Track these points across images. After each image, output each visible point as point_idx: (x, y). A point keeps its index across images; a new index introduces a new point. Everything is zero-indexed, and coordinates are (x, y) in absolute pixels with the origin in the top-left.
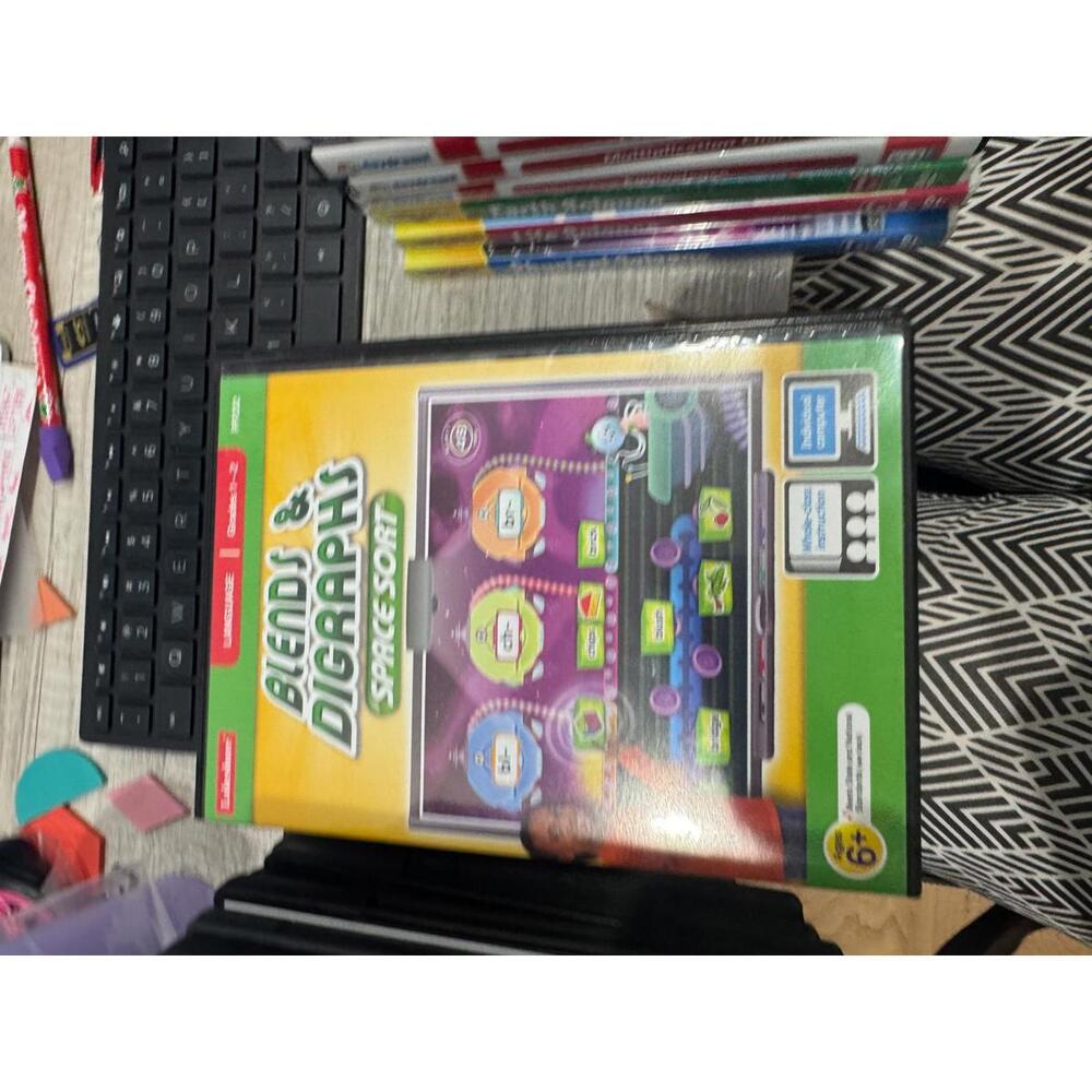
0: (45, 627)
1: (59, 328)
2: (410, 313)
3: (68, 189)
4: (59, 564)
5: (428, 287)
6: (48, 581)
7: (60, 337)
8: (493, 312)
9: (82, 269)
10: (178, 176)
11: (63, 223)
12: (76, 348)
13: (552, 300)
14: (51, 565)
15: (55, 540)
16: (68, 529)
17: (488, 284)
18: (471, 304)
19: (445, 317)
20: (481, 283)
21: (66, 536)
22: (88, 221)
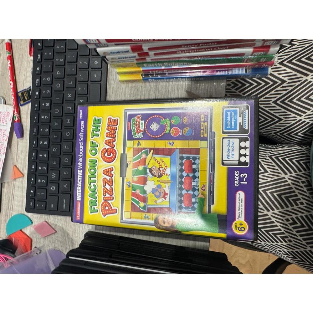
0: (15, 179)
1: (20, 94)
2: (120, 92)
4: (19, 161)
5: (125, 85)
6: (16, 166)
8: (143, 92)
9: (26, 78)
10: (55, 52)
13: (160, 89)
14: (17, 161)
16: (22, 151)
17: (142, 85)
18: (137, 90)
19: (130, 94)
20: (140, 84)
21: (21, 153)
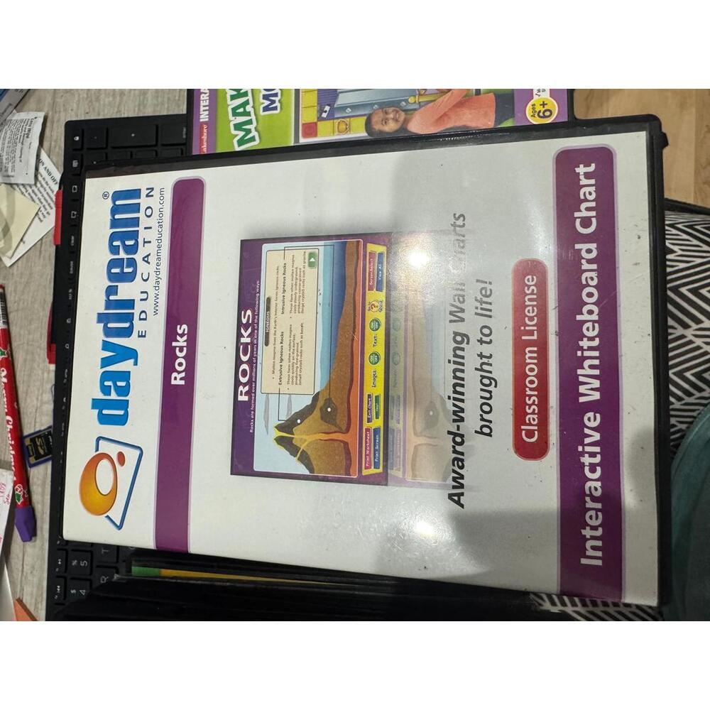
1: (27, 442)
3: (33, 353)
4: (28, 589)
6: (20, 601)
7: (27, 447)
9: (41, 406)
11: (30, 376)
12: (38, 456)
14: (22, 589)
15: (25, 574)
21: (31, 572)
22: (46, 375)
